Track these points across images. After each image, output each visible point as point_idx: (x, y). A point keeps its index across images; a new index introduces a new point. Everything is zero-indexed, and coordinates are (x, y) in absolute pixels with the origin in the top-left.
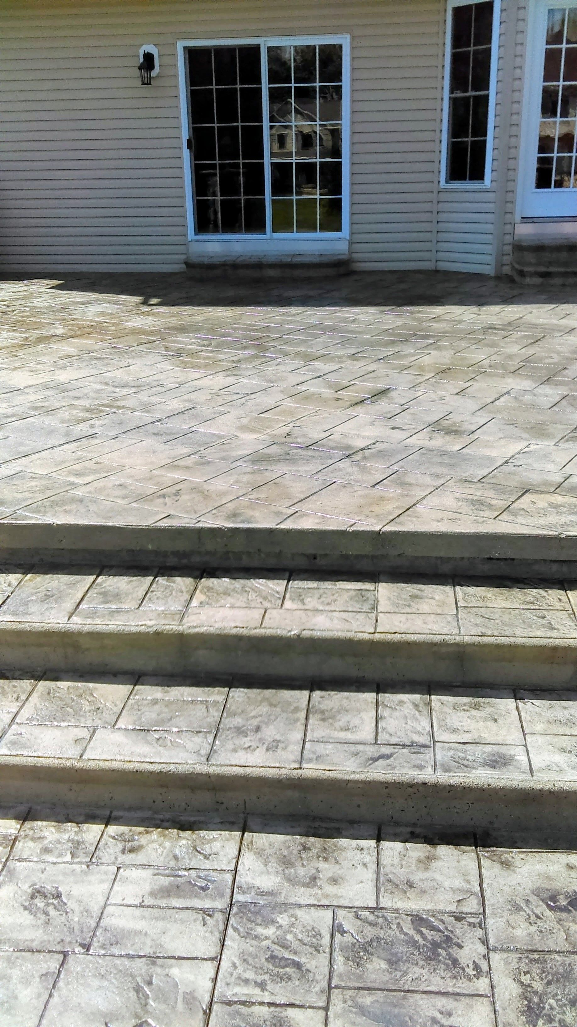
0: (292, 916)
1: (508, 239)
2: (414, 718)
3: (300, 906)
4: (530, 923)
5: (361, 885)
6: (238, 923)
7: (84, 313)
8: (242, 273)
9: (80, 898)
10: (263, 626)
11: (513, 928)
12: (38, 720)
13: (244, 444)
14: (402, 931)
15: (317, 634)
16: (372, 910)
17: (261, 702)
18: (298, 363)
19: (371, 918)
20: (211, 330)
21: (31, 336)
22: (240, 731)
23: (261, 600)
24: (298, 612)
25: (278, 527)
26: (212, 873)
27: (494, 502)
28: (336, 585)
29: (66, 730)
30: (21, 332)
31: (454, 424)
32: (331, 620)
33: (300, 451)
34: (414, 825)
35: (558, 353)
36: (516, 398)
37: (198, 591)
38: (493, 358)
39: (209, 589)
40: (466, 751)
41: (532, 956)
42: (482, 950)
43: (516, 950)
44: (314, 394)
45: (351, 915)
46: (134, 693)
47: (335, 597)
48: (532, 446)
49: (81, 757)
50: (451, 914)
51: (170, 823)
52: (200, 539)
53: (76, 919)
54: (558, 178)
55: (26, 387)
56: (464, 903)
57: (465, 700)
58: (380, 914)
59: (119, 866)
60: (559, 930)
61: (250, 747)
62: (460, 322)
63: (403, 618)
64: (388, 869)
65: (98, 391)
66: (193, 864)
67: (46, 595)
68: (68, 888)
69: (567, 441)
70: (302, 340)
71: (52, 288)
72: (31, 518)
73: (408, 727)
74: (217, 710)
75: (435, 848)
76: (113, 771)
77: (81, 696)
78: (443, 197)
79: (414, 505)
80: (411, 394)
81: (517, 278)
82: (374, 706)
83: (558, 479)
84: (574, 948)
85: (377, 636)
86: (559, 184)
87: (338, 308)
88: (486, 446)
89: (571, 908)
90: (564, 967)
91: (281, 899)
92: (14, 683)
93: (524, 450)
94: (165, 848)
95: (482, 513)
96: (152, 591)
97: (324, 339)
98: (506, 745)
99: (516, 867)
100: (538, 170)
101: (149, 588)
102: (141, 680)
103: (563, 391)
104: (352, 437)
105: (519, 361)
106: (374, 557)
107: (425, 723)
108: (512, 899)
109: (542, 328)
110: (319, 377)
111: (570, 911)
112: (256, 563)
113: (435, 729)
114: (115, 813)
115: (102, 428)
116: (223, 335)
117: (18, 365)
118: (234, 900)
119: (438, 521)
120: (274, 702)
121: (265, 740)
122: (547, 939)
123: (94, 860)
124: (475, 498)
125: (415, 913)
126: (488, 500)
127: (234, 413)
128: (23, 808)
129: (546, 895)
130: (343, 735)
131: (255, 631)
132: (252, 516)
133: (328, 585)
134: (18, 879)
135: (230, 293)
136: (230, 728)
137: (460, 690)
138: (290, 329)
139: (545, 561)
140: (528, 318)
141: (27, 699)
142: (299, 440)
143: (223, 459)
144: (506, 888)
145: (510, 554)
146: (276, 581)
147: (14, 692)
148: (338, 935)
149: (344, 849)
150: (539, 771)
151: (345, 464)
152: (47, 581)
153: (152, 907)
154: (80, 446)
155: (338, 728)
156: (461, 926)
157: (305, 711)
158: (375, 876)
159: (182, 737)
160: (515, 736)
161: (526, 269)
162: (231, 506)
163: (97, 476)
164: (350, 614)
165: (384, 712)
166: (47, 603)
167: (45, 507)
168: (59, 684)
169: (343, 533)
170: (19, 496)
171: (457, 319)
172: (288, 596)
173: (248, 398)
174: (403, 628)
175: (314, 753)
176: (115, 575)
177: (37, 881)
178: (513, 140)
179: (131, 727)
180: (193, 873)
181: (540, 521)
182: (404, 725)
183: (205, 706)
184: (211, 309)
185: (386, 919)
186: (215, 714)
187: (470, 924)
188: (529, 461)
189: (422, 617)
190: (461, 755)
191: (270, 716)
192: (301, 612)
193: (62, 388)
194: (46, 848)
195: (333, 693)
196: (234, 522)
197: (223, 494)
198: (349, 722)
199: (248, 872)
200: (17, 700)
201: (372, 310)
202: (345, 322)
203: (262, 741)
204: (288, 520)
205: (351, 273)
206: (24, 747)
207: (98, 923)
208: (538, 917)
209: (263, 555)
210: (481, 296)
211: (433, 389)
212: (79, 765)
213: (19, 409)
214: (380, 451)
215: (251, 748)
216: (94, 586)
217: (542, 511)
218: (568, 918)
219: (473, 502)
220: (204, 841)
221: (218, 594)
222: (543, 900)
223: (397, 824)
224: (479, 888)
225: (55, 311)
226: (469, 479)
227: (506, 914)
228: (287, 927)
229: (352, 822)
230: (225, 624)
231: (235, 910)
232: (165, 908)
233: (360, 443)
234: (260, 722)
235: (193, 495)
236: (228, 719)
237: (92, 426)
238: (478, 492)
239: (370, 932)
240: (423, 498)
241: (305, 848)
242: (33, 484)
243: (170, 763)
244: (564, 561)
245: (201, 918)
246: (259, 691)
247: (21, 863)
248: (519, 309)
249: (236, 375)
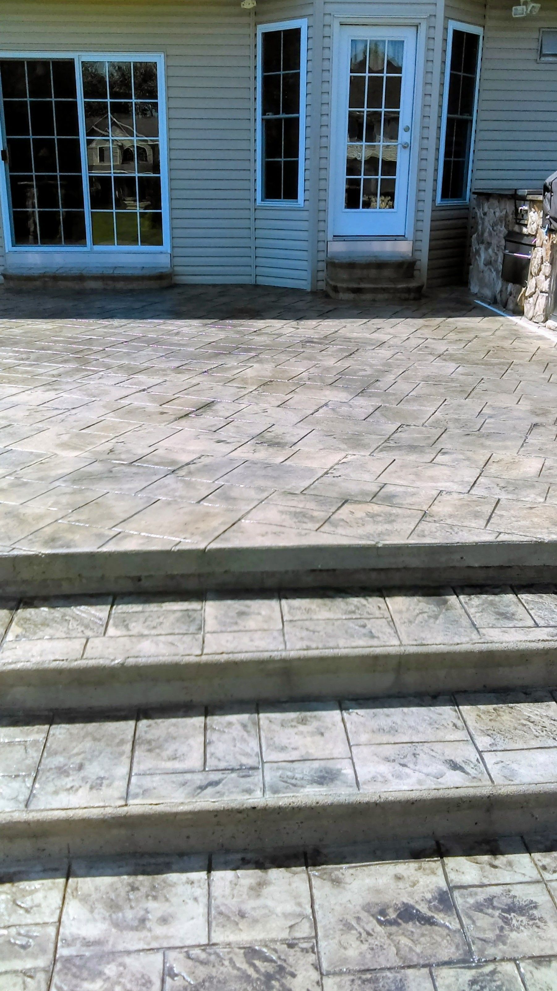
0: (121, 964)
1: (322, 256)
2: (243, 740)
3: (128, 953)
4: (362, 941)
5: (192, 922)
6: (62, 981)
8: (62, 284)
10: (84, 657)
11: (345, 948)
13: (64, 462)
14: (234, 966)
15: (142, 661)
16: (204, 947)
17: (84, 737)
18: (121, 376)
19: (203, 956)
20: (29, 344)
22: (62, 771)
23: (83, 628)
24: (122, 639)
25: (99, 550)
26: (34, 928)
27: (315, 514)
28: (162, 607)
31: (276, 437)
32: (157, 644)
33: (123, 467)
34: (245, 850)
35: (371, 366)
36: (333, 409)
37: (13, 624)
38: (311, 370)
39: (26, 620)
40: (294, 769)
41: (364, 977)
42: (315, 976)
43: (349, 972)
44: (138, 408)
45: (182, 956)
47: (161, 619)
48: (349, 456)
50: (283, 941)
52: (14, 567)
54: (366, 198)
56: (296, 928)
57: (292, 715)
58: (212, 951)
60: (390, 945)
61: (72, 787)
62: (280, 335)
63: (230, 637)
64: (219, 901)
66: (14, 920)
69: (381, 451)
70: (125, 353)
73: (237, 749)
74: (36, 751)
75: (267, 872)
78: (259, 214)
79: (239, 520)
80: (235, 407)
81: (332, 294)
82: (202, 730)
83: (374, 488)
84: (404, 962)
85: (204, 658)
86: (367, 205)
87: (161, 321)
88: (308, 458)
89: (400, 921)
90: (395, 984)
91: (108, 948)
93: (343, 461)
95: (305, 526)
97: (148, 351)
98: (333, 759)
99: (346, 883)
100: (347, 191)
103: (376, 402)
104: (177, 452)
105: (335, 373)
106: (200, 576)
107: (254, 744)
108: (343, 918)
109: (355, 342)
110: (144, 390)
111: (399, 924)
112: (77, 590)
113: (264, 749)
116: (43, 349)
118: (57, 956)
119: (263, 536)
120: (98, 737)
121: (89, 778)
122: (379, 957)
124: (298, 510)
125: (248, 945)
126: (310, 513)
127: (55, 429)
129: (375, 910)
130: (170, 765)
131: (76, 663)
132: (71, 540)
133: (153, 607)
135: (50, 304)
136: (51, 769)
137: (287, 705)
138: (114, 341)
139: (364, 570)
140: (342, 332)
142: (123, 456)
143: (41, 479)
144: (338, 908)
145: (331, 565)
146: (99, 607)
148: (168, 979)
149: (173, 885)
150: (365, 783)
151: (170, 480)
155: (166, 758)
156: (294, 953)
157: (131, 743)
158: (206, 910)
160: (341, 749)
161: (339, 285)
162: (48, 531)
164: (176, 636)
165: (212, 736)
169: (168, 553)
171: (277, 332)
172: (111, 622)
173: (68, 413)
174: (230, 647)
175: (140, 787)
178: (323, 161)
180: (13, 931)
181: (359, 531)
182: (232, 748)
183: (23, 747)
184: (29, 321)
185: (218, 955)
186: (34, 754)
187: (303, 950)
188: (347, 471)
189: (249, 634)
190: (289, 774)
191: (94, 751)
192: (126, 638)
195: (159, 721)
196: (52, 547)
197: (41, 517)
198: (176, 750)
199: (73, 923)
201: (195, 323)
202: (169, 335)
203: (84, 779)
204: (111, 542)
205: (174, 286)
208: (369, 934)
209: (84, 581)
210: (299, 311)
211: (256, 401)
214: (205, 466)
215: (74, 789)
217: (360, 521)
218: (397, 932)
219: (295, 514)
220: (25, 893)
221: (36, 626)
222: (373, 916)
223: (228, 851)
224: (310, 911)
226: (292, 491)
227: (338, 933)
228: (115, 977)
229: (181, 855)
230: (44, 658)
231: (58, 966)
233: (185, 458)
234: (83, 759)
235: (8, 521)
236: (49, 759)
238: (300, 504)
239: (202, 972)
240: (248, 512)
241: (134, 888)
244: (382, 570)
245: (21, 982)
246: (81, 725)
248: (334, 323)
249: (56, 390)
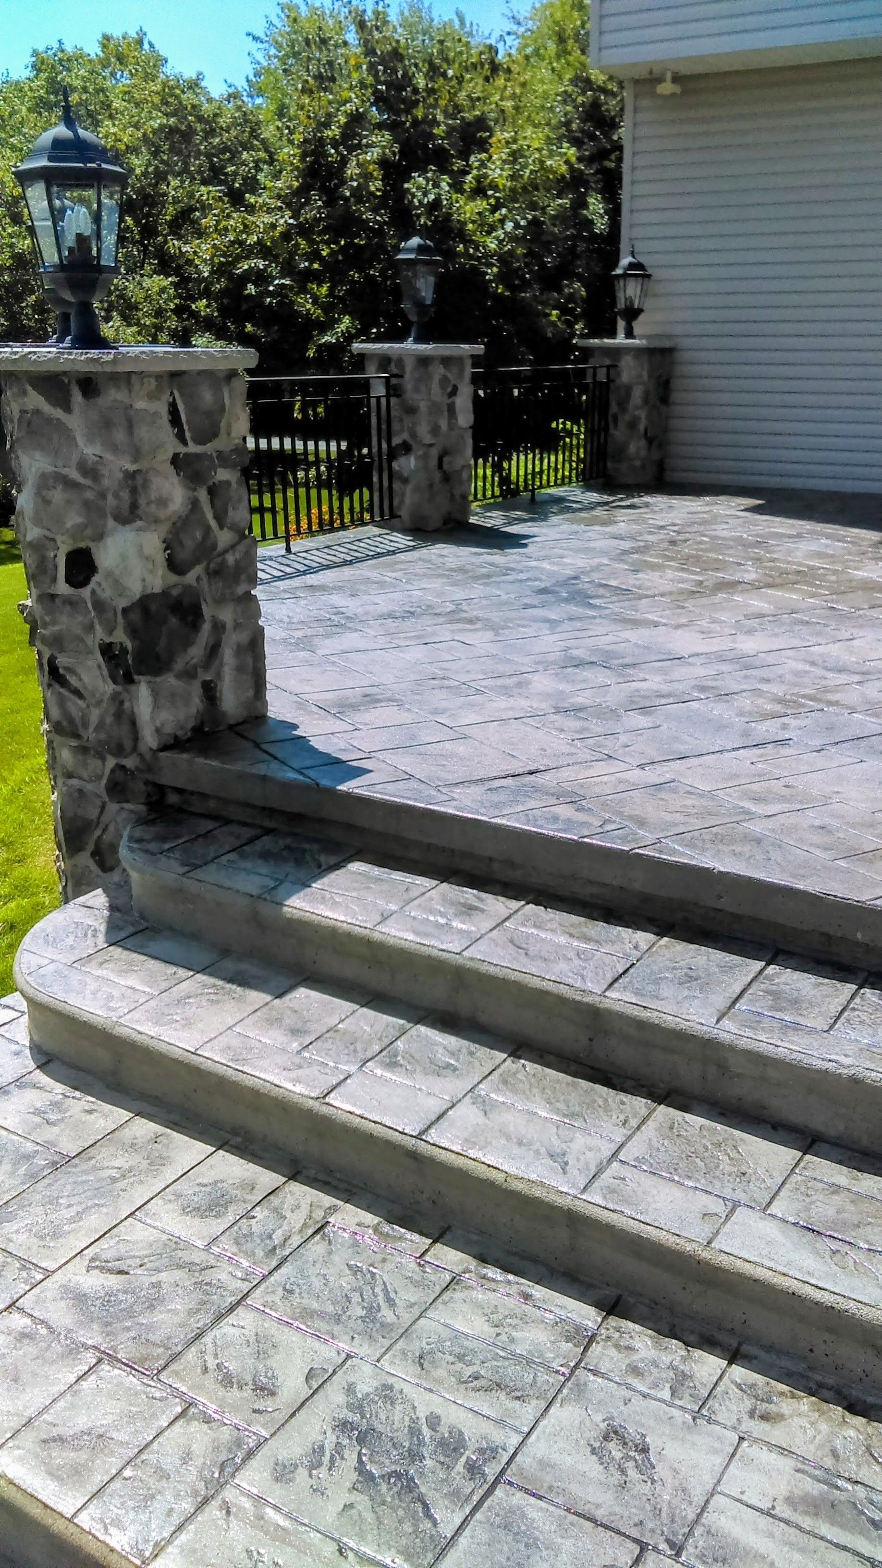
7: (789, 552)
9: (676, 1465)
12: (651, 1165)
21: (707, 580)
29: (691, 1192)
30: (695, 573)
46: (802, 1165)
49: (709, 1243)
51: (831, 1393)
53: (667, 1497)
55: (693, 655)
59: (742, 1435)
65: (798, 674)
66: (863, 1475)
67: (686, 975)
68: (660, 1444)
71: (745, 510)
72: (683, 854)
76: (756, 1281)
77: (718, 1145)
92: (623, 1096)
94: (819, 1432)
96: (854, 1009)
101: (849, 1002)
102: (815, 1147)
114: (745, 1348)
115: (799, 732)
117: (684, 620)
123: (704, 1412)
128: (611, 1293)
134: (590, 1401)
141: (638, 1128)
147: (622, 1112)
152: (692, 954)
153: (787, 1522)
154: (762, 756)
159: (875, 1260)
163: (785, 807)
166: (688, 989)
167: (704, 840)
168: (688, 1117)
170: (668, 817)
176: (795, 969)
177: (615, 1414)
179: (792, 1219)
180: (861, 1491)
193: (745, 663)
194: (636, 1366)
200: (624, 1124)
206: (625, 1201)
207: (699, 1515)
212: (705, 1255)
213: (679, 687)
216: (761, 978)
225: (746, 545)
232: (808, 1533)
237: (785, 727)
242: (689, 802)
243: (850, 1298)
247: (596, 1378)
